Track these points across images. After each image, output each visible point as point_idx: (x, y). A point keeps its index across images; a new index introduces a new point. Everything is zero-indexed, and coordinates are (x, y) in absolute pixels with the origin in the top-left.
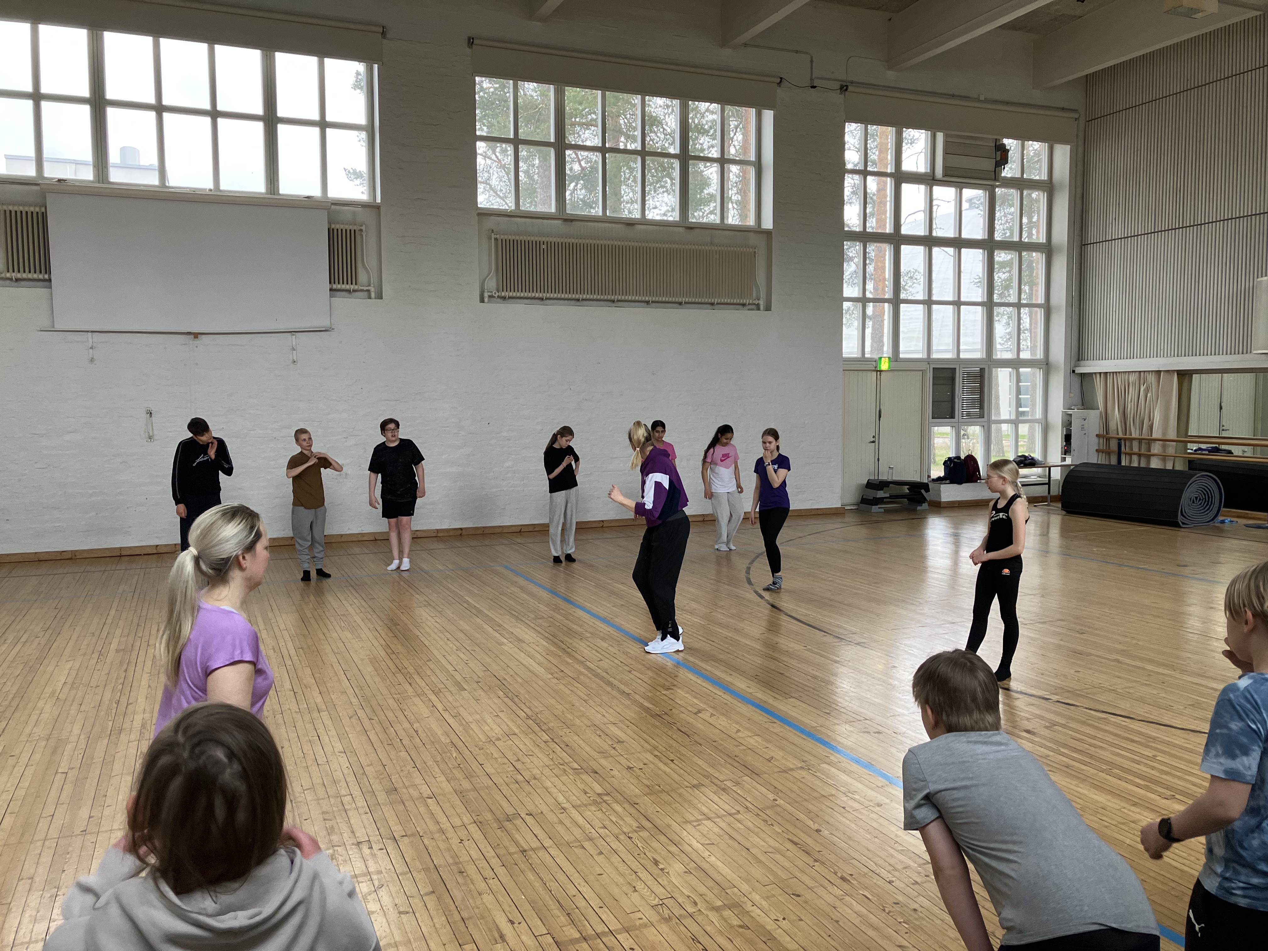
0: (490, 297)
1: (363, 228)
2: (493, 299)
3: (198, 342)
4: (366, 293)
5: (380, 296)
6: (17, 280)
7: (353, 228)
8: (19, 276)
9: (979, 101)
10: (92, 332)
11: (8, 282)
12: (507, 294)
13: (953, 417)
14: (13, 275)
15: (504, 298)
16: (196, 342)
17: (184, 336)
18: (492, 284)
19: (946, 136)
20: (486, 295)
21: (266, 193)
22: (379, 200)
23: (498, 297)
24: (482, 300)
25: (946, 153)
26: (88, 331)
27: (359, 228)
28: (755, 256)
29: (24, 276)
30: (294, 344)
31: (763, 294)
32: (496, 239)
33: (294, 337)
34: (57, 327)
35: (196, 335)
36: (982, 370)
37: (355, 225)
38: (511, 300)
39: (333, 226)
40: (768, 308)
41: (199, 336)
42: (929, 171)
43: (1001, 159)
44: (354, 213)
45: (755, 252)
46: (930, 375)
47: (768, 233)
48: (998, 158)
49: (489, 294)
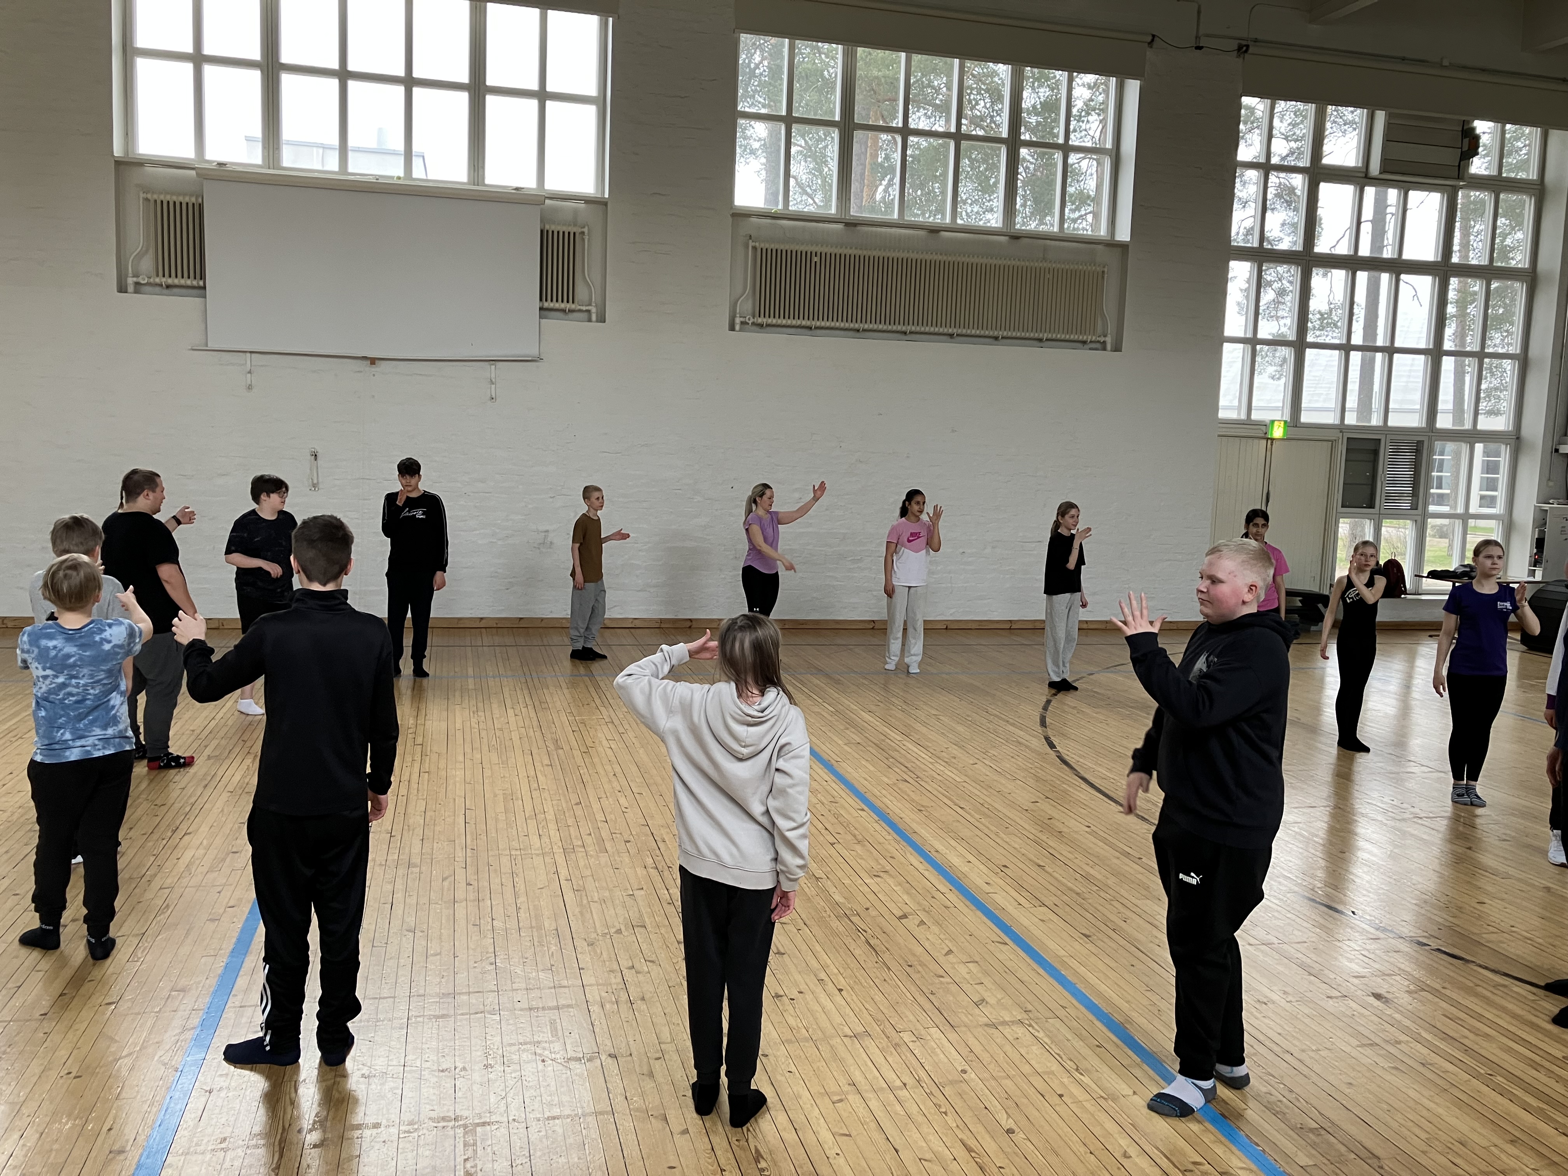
0: (742, 323)
1: (586, 230)
2: (747, 326)
3: (377, 369)
4: (585, 315)
5: (602, 319)
6: (168, 287)
7: (572, 229)
8: (170, 281)
9: (1442, 66)
10: (251, 352)
11: (158, 289)
12: (765, 320)
13: (1371, 506)
14: (164, 280)
15: (761, 326)
16: (374, 369)
17: (359, 361)
18: (746, 306)
19: (1390, 117)
20: (738, 320)
21: (468, 183)
22: (607, 196)
23: (753, 324)
24: (732, 328)
25: (1388, 139)
26: (246, 352)
27: (580, 230)
28: (1103, 277)
29: (176, 281)
30: (493, 375)
31: (1111, 328)
32: (754, 248)
33: (493, 367)
34: (211, 345)
35: (373, 361)
36: (1420, 443)
37: (575, 225)
38: (769, 329)
39: (547, 227)
40: (1117, 348)
41: (377, 362)
42: (1360, 165)
43: (1469, 149)
44: (576, 212)
45: (1103, 272)
46: (1342, 448)
47: (1123, 247)
48: (1465, 148)
49: (742, 319)
